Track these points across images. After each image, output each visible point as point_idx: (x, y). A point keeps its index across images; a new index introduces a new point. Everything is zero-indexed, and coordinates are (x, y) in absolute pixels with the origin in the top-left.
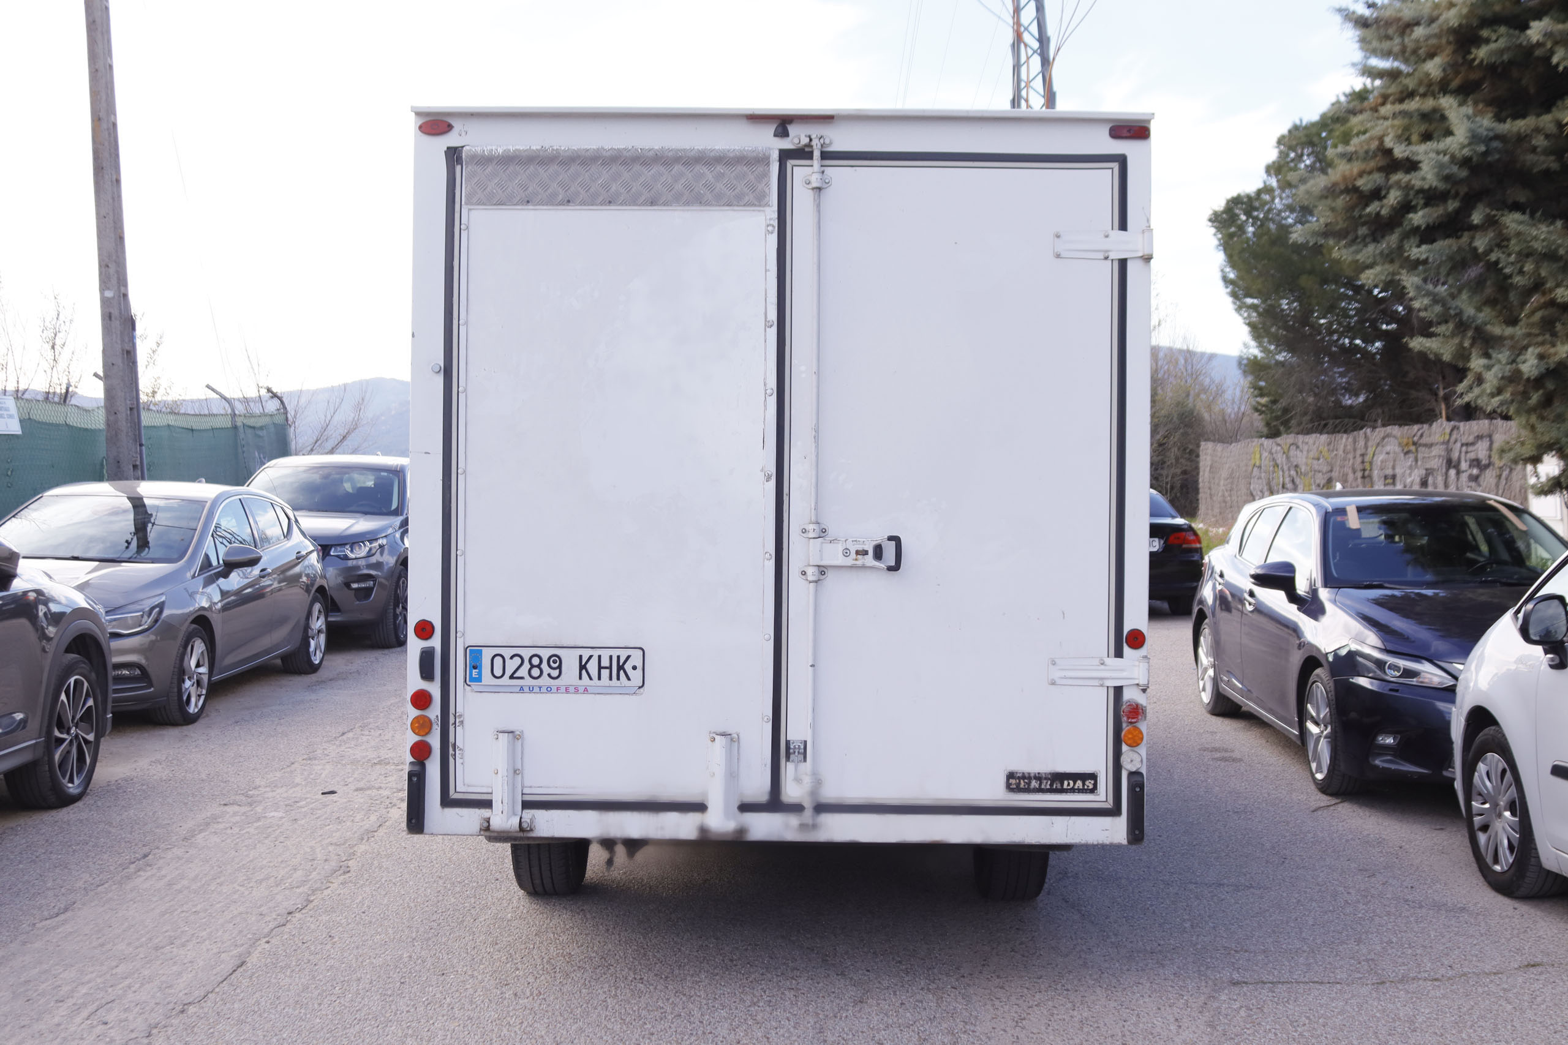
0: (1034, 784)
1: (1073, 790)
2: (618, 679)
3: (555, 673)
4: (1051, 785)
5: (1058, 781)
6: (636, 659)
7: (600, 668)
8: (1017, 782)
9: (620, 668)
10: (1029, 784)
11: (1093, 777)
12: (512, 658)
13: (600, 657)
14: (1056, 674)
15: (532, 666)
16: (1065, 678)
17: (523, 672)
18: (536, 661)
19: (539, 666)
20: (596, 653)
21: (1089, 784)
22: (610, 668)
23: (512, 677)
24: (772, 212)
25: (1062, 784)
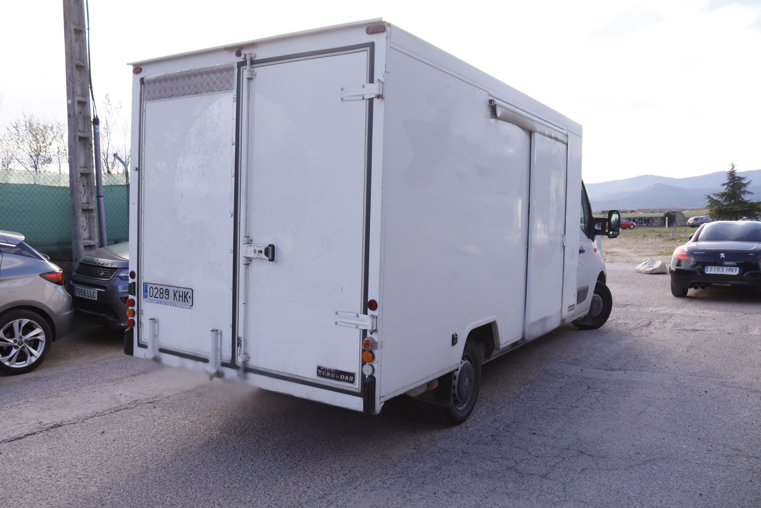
0: (328, 374)
1: (344, 380)
2: (185, 302)
3: (167, 297)
4: (335, 376)
5: (338, 375)
6: (190, 294)
7: (180, 296)
8: (322, 372)
9: (185, 297)
10: (326, 373)
11: (353, 375)
12: (155, 289)
13: (179, 291)
14: (338, 320)
15: (161, 293)
16: (341, 322)
17: (158, 295)
18: (162, 291)
19: (162, 293)
20: (179, 289)
21: (351, 378)
22: (182, 296)
23: (155, 297)
24: (235, 92)
25: (340, 377)
